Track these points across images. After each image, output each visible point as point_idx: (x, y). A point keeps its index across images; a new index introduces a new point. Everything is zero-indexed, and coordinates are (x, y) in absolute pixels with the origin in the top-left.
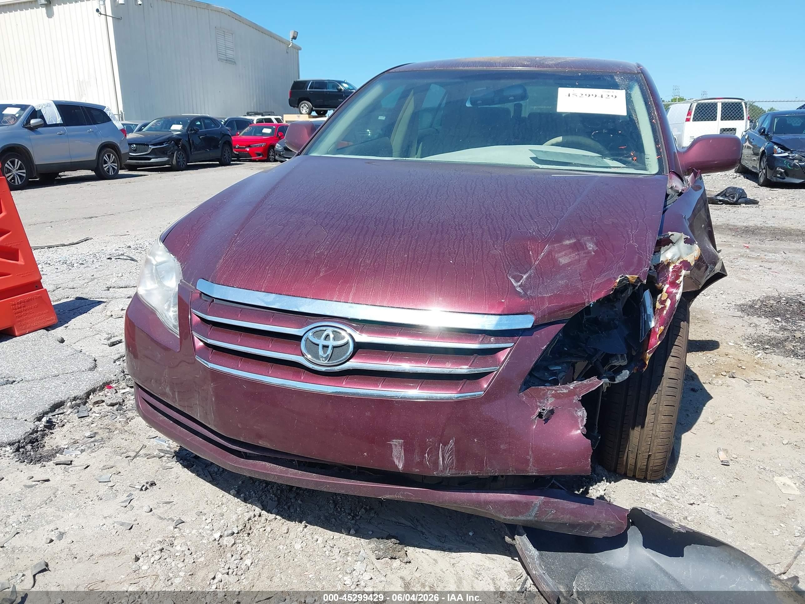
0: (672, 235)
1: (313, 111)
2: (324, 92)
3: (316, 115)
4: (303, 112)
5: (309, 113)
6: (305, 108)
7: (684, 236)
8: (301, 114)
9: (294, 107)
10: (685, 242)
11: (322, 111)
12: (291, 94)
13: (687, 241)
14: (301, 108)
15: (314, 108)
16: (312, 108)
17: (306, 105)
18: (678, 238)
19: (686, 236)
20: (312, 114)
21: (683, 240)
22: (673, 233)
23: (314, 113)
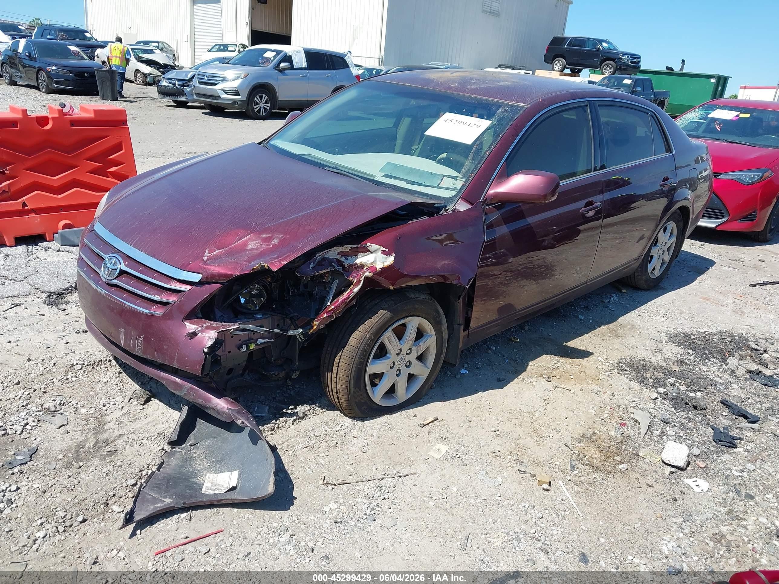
0: (369, 246)
1: (567, 68)
2: (581, 50)
3: (570, 72)
4: (555, 69)
5: (562, 71)
6: (559, 65)
7: (382, 248)
8: (554, 70)
9: (548, 63)
10: (382, 253)
11: (576, 69)
12: (548, 50)
13: (383, 252)
14: (555, 65)
15: (567, 66)
16: (566, 66)
17: (560, 62)
18: (376, 249)
19: (384, 249)
20: (564, 72)
21: (380, 252)
22: (372, 245)
23: (568, 71)
